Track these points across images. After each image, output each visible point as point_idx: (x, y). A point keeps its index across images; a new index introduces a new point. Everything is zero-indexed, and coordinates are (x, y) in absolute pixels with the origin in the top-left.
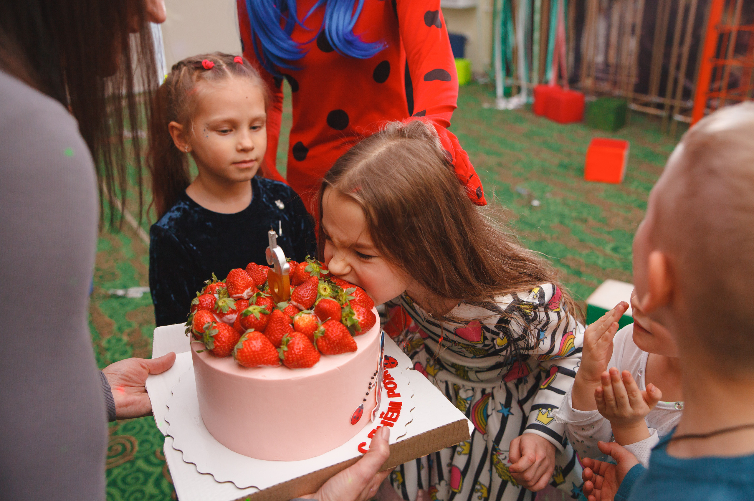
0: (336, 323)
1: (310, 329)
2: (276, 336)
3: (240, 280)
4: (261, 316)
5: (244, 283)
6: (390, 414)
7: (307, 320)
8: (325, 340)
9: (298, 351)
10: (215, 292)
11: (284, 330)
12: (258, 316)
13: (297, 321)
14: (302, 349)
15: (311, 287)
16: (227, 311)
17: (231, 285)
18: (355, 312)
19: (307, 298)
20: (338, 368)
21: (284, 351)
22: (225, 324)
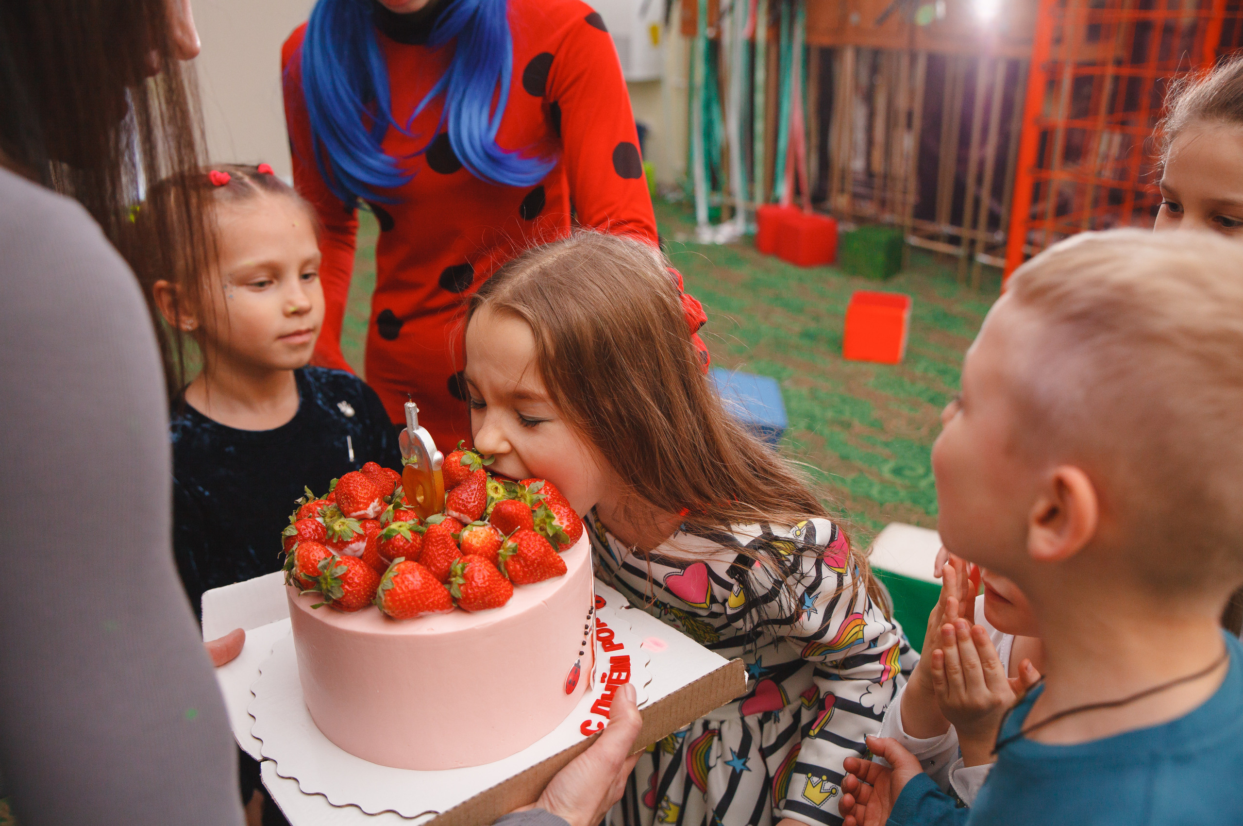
0: (530, 533)
1: (489, 549)
2: (439, 565)
3: (360, 488)
4: (412, 536)
5: (367, 493)
6: (616, 674)
7: (483, 536)
8: (518, 561)
9: (482, 581)
10: (316, 515)
11: (450, 555)
13: (468, 538)
14: (486, 579)
15: (477, 486)
16: (351, 538)
17: (347, 498)
18: (555, 515)
19: (474, 504)
20: (544, 602)
21: (460, 585)
22: (348, 557)
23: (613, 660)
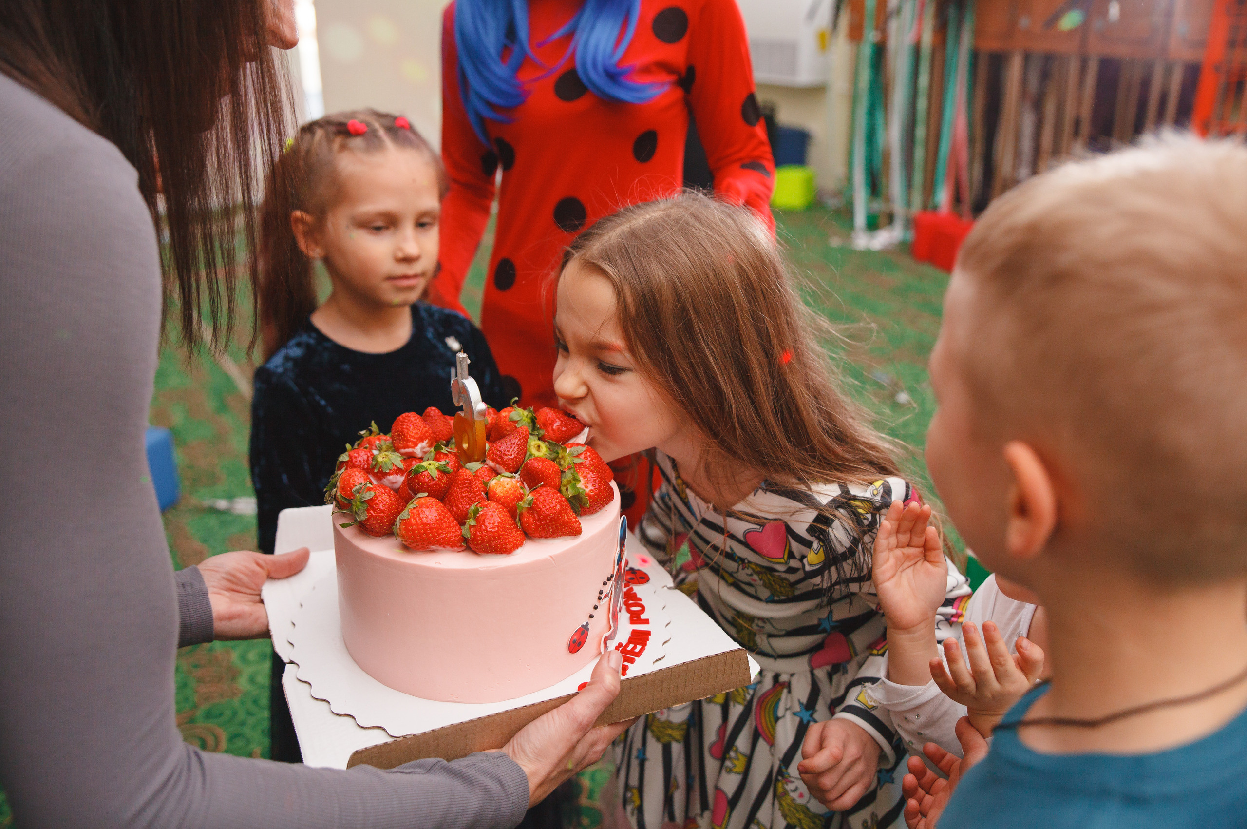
0: (550, 491)
1: (511, 500)
2: (460, 506)
3: (412, 427)
4: (438, 474)
5: (417, 433)
6: (631, 646)
7: (508, 487)
8: (533, 514)
9: (491, 526)
10: (374, 447)
11: (473, 499)
12: (435, 474)
13: (494, 486)
14: (496, 524)
15: (517, 440)
16: (390, 470)
17: (399, 435)
18: (581, 478)
19: (511, 457)
20: (551, 557)
21: (471, 527)
22: (385, 487)
23: (634, 632)
